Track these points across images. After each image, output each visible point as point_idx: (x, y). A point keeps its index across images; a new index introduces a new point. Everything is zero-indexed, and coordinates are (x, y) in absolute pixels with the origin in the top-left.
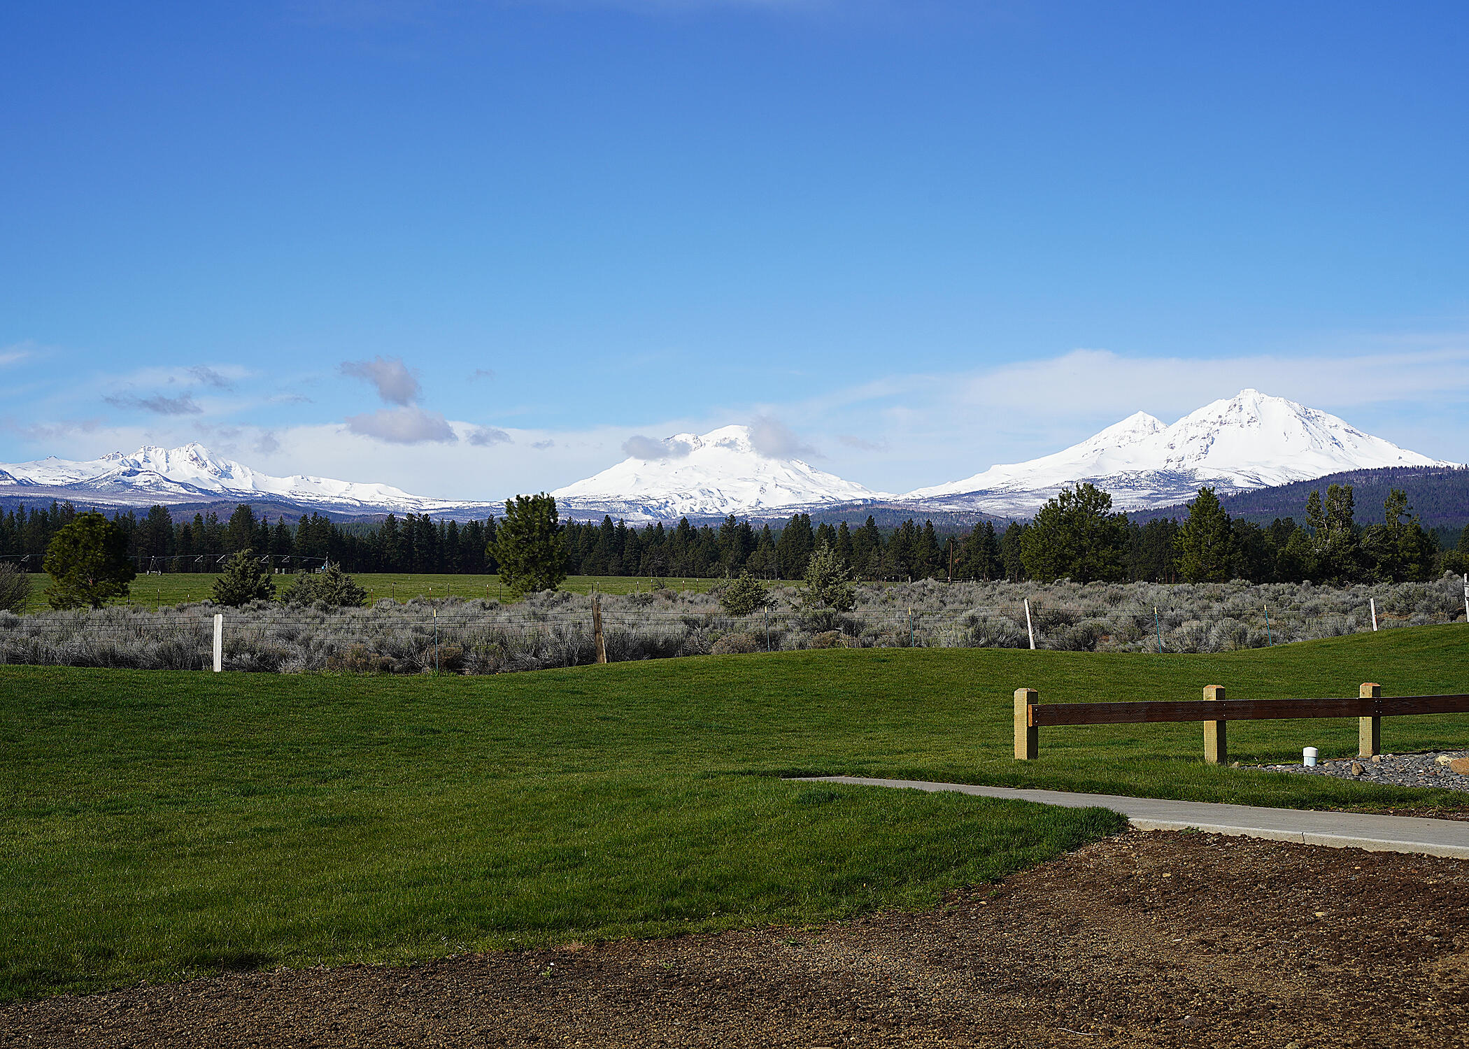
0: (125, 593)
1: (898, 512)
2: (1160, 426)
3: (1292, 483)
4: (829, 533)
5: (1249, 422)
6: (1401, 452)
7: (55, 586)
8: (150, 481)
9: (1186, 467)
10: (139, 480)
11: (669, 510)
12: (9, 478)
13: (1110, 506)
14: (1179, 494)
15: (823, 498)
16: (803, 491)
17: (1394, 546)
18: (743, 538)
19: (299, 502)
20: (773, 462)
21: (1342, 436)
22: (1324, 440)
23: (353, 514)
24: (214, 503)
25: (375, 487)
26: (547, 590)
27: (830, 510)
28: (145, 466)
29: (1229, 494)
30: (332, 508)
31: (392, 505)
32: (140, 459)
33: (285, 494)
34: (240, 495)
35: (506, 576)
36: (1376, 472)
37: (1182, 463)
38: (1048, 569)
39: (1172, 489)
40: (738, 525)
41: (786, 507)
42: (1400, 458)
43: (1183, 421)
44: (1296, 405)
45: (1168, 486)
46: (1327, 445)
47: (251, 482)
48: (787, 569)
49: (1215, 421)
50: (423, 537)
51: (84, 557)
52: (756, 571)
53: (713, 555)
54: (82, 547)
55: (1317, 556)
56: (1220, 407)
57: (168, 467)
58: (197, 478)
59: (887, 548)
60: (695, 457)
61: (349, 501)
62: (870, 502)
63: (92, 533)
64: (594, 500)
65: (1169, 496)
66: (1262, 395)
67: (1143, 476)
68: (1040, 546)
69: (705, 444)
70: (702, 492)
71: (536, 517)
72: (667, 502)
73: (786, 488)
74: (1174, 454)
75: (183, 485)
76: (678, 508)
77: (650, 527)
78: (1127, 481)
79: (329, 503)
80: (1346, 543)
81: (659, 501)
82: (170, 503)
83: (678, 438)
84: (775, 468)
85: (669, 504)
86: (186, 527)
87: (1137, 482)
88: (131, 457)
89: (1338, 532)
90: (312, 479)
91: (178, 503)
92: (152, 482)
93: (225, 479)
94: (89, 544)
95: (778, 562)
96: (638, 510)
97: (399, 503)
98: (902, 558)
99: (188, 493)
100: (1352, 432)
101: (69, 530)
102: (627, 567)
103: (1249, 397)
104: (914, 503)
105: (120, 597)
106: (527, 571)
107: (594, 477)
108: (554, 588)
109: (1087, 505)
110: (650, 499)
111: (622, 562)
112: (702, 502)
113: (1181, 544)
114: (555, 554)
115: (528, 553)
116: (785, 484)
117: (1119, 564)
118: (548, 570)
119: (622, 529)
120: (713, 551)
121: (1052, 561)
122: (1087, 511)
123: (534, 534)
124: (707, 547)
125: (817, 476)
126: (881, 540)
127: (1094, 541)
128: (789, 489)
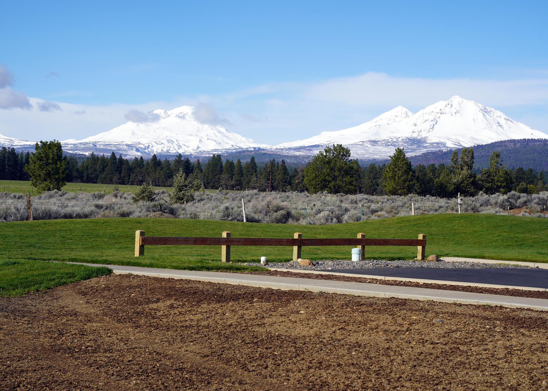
1: (272, 155)
2: (410, 114)
3: (476, 146)
4: (230, 165)
5: (455, 113)
6: (532, 131)
9: (422, 136)
11: (150, 150)
13: (349, 156)
14: (418, 150)
15: (233, 146)
16: (222, 142)
17: (493, 180)
18: (186, 166)
20: (206, 126)
21: (503, 122)
22: (494, 123)
26: (55, 190)
27: (236, 153)
29: (444, 151)
35: (34, 182)
36: (519, 141)
37: (420, 134)
38: (317, 187)
39: (415, 147)
41: (213, 150)
42: (532, 134)
43: (421, 111)
44: (480, 105)
45: (413, 146)
46: (495, 126)
48: (208, 183)
49: (438, 112)
50: (11, 160)
53: (169, 175)
55: (455, 184)
56: (441, 104)
59: (261, 174)
60: (163, 122)
62: (257, 149)
64: (109, 143)
65: (413, 150)
66: (463, 99)
67: (400, 140)
68: (314, 175)
69: (170, 115)
70: (168, 141)
71: (50, 152)
73: (213, 141)
74: (417, 129)
76: (154, 149)
77: (136, 159)
78: (391, 142)
80: (469, 178)
81: (145, 145)
83: (155, 112)
84: (207, 129)
85: (150, 147)
87: (397, 143)
89: (465, 172)
95: (204, 179)
96: (133, 150)
98: (269, 180)
100: (508, 120)
102: (123, 180)
103: (456, 100)
106: (45, 180)
107: (110, 131)
108: (59, 189)
109: (338, 155)
110: (140, 144)
111: (121, 177)
112: (168, 147)
113: (386, 176)
114: (60, 171)
115: (46, 171)
116: (213, 138)
117: (353, 185)
118: (56, 180)
119: (121, 160)
120: (170, 173)
121: (319, 182)
122: (338, 158)
123: (49, 161)
124: (166, 171)
125: (229, 135)
126: (258, 169)
127: (341, 173)
128: (215, 141)
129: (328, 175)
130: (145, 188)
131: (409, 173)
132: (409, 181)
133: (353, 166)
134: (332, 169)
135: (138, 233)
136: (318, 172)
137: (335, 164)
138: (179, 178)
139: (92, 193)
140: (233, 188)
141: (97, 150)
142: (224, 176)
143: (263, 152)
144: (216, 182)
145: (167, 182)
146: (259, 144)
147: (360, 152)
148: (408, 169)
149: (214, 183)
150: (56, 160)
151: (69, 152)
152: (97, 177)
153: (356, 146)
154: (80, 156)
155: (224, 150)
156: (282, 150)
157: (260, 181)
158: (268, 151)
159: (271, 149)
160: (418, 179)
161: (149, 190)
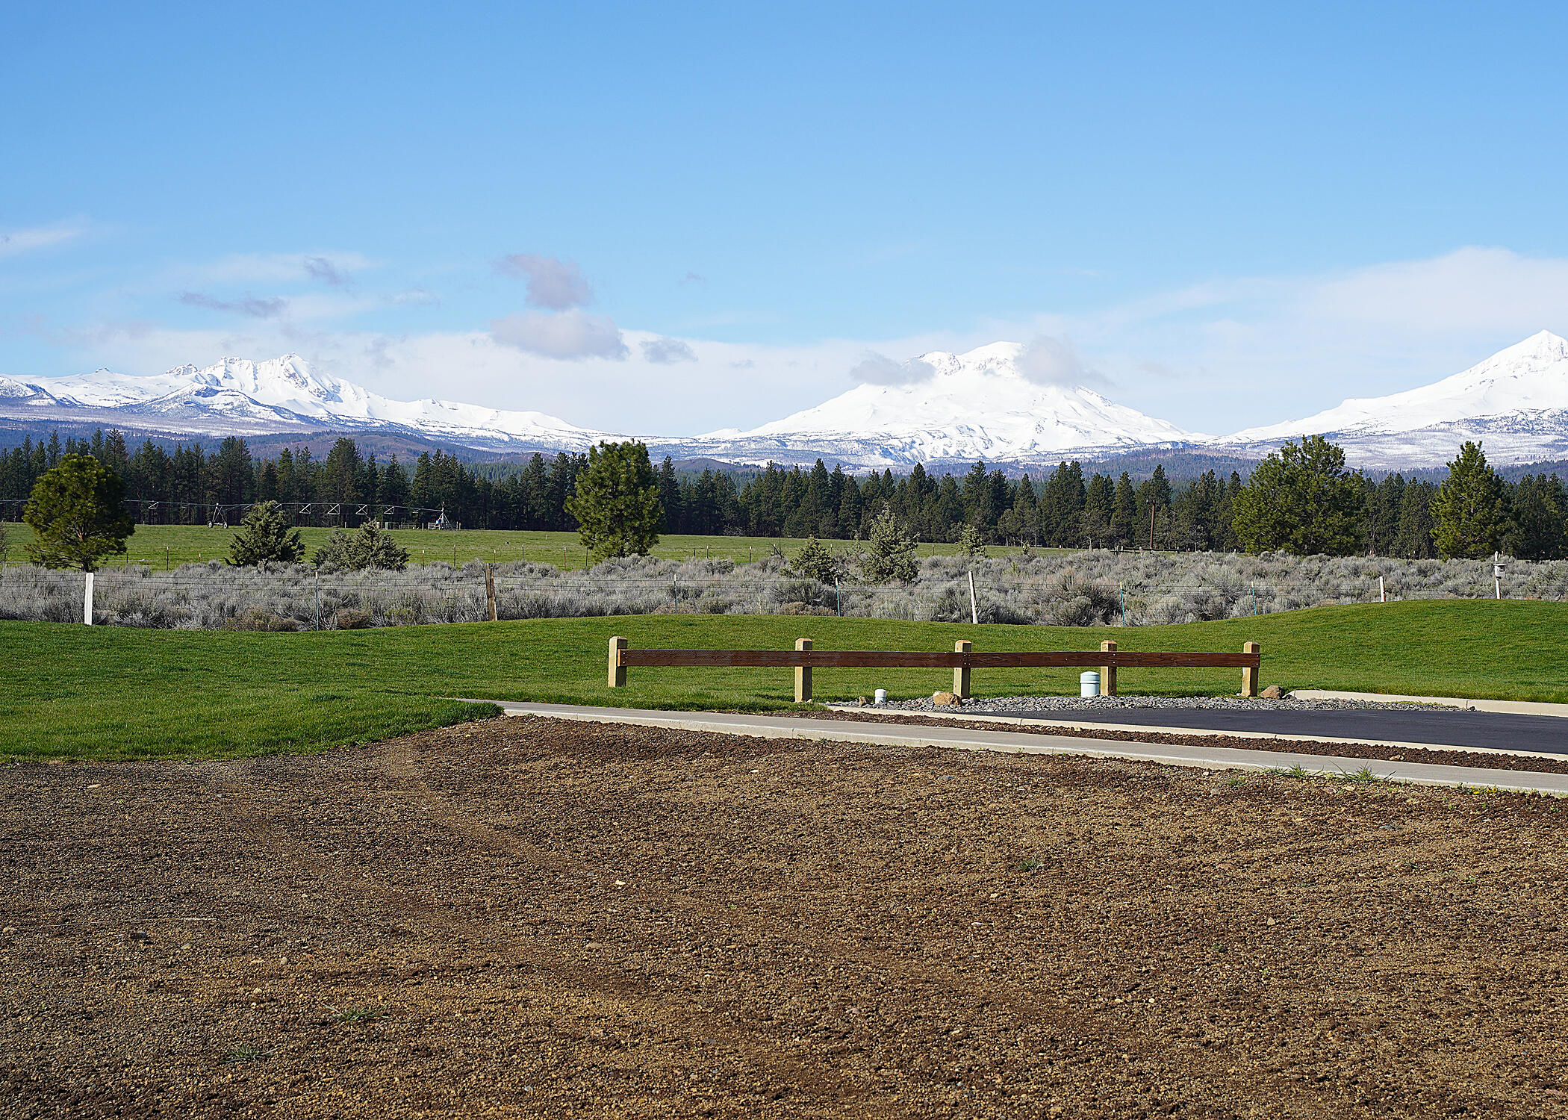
0: (121, 549)
1: (1217, 459)
4: (1105, 486)
7: (38, 542)
8: (232, 403)
10: (218, 402)
11: (916, 453)
12: (45, 396)
15: (1120, 439)
16: (1092, 431)
18: (994, 491)
19: (429, 435)
20: (1053, 391)
23: (499, 451)
24: (317, 434)
25: (530, 415)
26: (633, 555)
27: (1128, 455)
28: (226, 384)
30: (472, 443)
31: (550, 440)
32: (219, 374)
33: (411, 423)
34: (351, 424)
35: (587, 537)
38: (1264, 539)
40: (988, 474)
47: (367, 407)
48: (1050, 533)
51: (72, 508)
52: (1011, 534)
54: (70, 495)
57: (257, 385)
58: (294, 400)
59: (1180, 508)
61: (494, 434)
62: (1181, 446)
63: (81, 479)
64: (817, 437)
67: (1545, 416)
68: (1255, 511)
69: (964, 366)
70: (960, 429)
71: (622, 468)
72: (913, 442)
73: (1070, 426)
75: (276, 410)
76: (928, 451)
77: (875, 476)
78: (1523, 422)
79: (468, 436)
81: (903, 440)
82: (258, 433)
83: (927, 359)
84: (1056, 400)
85: (916, 445)
86: (270, 466)
87: (1537, 424)
88: (208, 371)
90: (446, 404)
91: (268, 433)
92: (235, 405)
93: (332, 402)
94: (78, 493)
95: (1039, 522)
96: (875, 452)
97: (560, 438)
98: (1199, 521)
99: (282, 420)
101: (55, 475)
104: (1240, 448)
105: (116, 554)
106: (612, 532)
107: (818, 408)
108: (642, 553)
109: (1315, 462)
110: (890, 437)
111: (838, 521)
112: (959, 443)
113: (1438, 510)
114: (645, 512)
115: (612, 510)
116: (1069, 420)
117: (1352, 534)
118: (636, 530)
119: (838, 477)
120: (956, 509)
121: (1269, 529)
122: (1315, 469)
123: (620, 488)
124: (947, 503)
125: (1111, 411)
126: (1173, 497)
127: (1322, 505)
128: (1075, 427)
129: (1290, 510)
130: (812, 549)
131: (1494, 503)
132: (1496, 524)
133: (1352, 488)
134: (1301, 496)
135: (613, 642)
136: (1266, 504)
137: (1307, 484)
138: (884, 523)
139: (706, 561)
140: (1110, 542)
141: (787, 454)
142: (1090, 514)
143: (1194, 452)
144: (1069, 528)
145: (949, 531)
146: (1184, 432)
147: (1442, 448)
148: (1492, 492)
149: (1065, 532)
150: (636, 486)
151: (721, 460)
152: (781, 521)
153: (1433, 433)
154: (746, 470)
155: (1098, 450)
156: (1243, 446)
157: (1179, 526)
158: (1209, 450)
159: (1215, 444)
160: (1516, 517)
161: (822, 552)
